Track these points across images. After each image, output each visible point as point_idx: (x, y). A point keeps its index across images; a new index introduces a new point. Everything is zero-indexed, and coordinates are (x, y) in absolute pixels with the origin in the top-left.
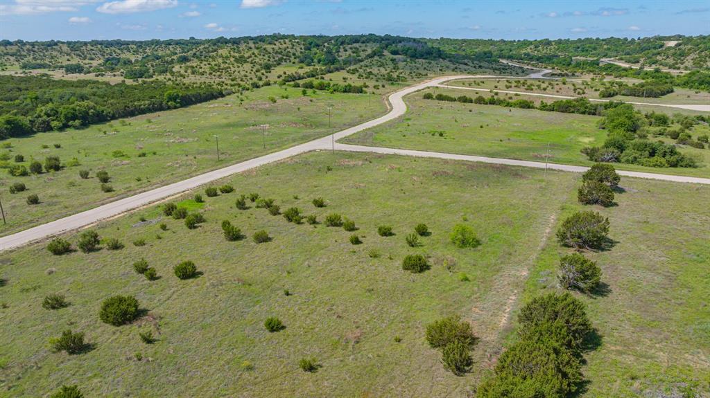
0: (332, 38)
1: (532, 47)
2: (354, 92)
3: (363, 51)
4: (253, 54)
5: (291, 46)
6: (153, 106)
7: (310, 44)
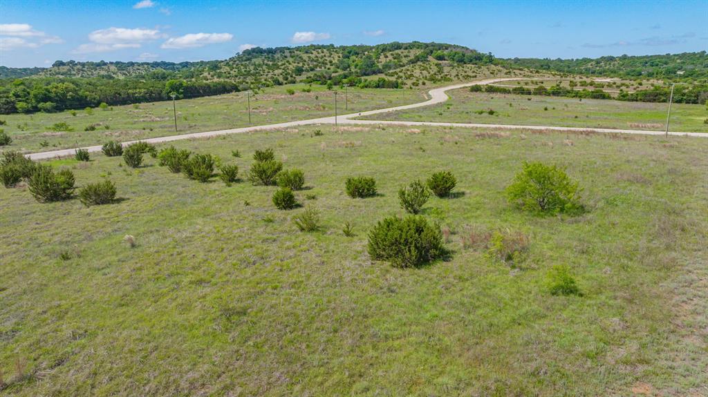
0: (373, 47)
1: (593, 63)
2: (389, 87)
3: (405, 57)
4: (288, 62)
5: (328, 54)
6: (150, 95)
7: (350, 52)
